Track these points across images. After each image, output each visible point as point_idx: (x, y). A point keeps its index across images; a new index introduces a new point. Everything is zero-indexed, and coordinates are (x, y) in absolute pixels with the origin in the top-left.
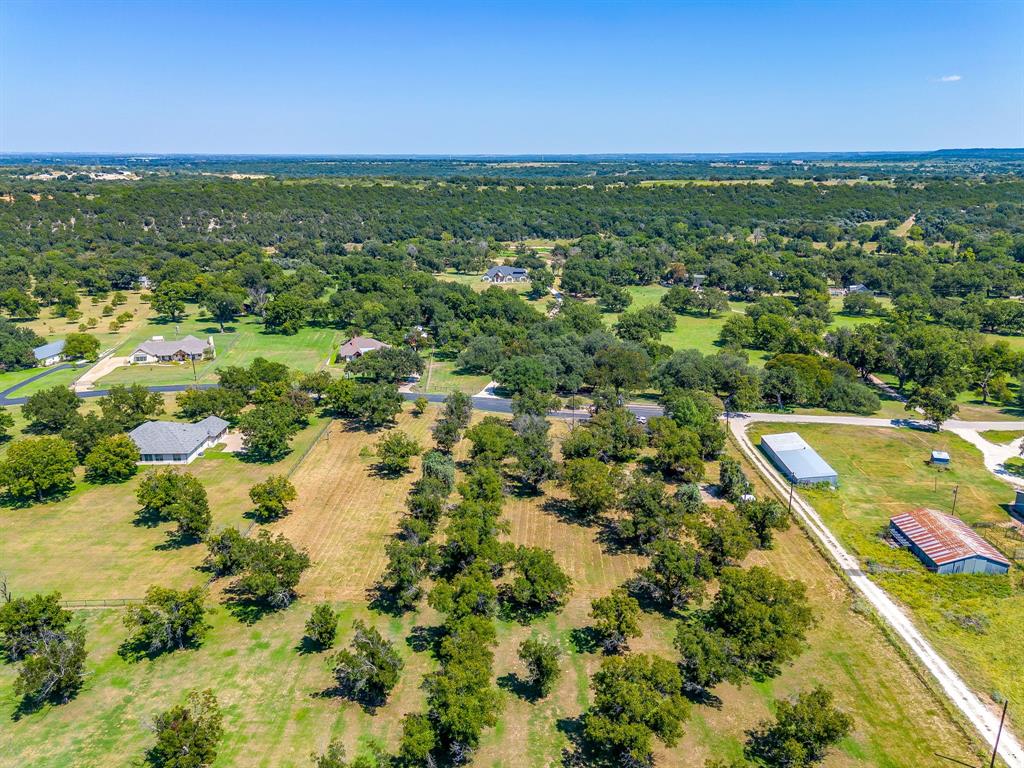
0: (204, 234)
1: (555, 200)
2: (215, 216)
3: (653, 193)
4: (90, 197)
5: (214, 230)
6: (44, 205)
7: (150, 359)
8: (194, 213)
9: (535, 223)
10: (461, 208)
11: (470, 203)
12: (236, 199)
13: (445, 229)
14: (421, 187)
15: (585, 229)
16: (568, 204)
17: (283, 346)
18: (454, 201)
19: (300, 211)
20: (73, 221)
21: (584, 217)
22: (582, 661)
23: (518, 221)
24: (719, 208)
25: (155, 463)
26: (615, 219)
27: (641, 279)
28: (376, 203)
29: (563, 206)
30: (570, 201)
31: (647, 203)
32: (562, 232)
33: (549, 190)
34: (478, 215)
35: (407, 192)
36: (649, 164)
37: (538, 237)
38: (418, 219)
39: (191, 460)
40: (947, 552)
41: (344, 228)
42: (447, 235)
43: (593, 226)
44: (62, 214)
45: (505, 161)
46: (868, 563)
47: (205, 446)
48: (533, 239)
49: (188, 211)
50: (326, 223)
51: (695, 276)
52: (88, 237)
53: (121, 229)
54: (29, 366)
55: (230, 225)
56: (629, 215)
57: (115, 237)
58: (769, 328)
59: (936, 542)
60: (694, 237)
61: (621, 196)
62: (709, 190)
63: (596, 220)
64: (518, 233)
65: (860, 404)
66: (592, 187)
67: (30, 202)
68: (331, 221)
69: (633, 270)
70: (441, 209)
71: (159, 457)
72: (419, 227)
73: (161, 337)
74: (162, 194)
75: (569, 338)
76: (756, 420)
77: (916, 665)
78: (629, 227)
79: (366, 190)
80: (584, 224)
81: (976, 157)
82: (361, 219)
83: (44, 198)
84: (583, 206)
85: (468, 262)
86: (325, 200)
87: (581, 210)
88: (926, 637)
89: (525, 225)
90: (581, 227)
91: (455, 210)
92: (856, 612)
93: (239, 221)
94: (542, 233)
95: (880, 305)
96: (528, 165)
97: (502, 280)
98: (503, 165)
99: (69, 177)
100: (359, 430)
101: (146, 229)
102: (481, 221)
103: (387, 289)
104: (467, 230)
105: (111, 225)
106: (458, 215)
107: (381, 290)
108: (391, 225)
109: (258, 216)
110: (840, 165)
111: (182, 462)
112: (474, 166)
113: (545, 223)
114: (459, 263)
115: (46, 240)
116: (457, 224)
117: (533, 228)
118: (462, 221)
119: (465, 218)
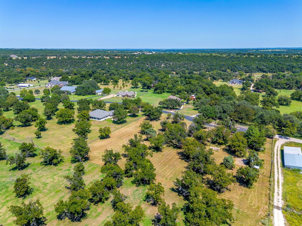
0: (160, 68)
1: (271, 60)
2: (164, 63)
4: (137, 58)
5: (163, 66)
6: (126, 59)
7: (120, 96)
8: (159, 62)
9: (261, 67)
10: (236, 62)
11: (239, 61)
12: (170, 58)
13: (229, 68)
14: (224, 56)
15: (280, 70)
16: (276, 61)
17: (155, 97)
19: (186, 62)
20: (132, 63)
21: (281, 66)
22: (142, 203)
23: (254, 67)
25: (94, 119)
26: (293, 67)
28: (209, 60)
29: (274, 62)
32: (271, 71)
34: (241, 64)
35: (220, 57)
37: (261, 72)
38: (221, 65)
39: (101, 120)
41: (197, 67)
42: (229, 70)
43: (283, 69)
44: (130, 61)
46: (287, 206)
47: (108, 117)
48: (259, 73)
49: (158, 61)
50: (193, 66)
52: (134, 67)
53: (141, 66)
54: (94, 94)
55: (167, 65)
56: (299, 66)
57: (140, 67)
61: (299, 59)
67: (124, 58)
68: (194, 65)
70: (229, 62)
71: (95, 118)
72: (220, 68)
73: (127, 91)
74: (153, 57)
75: (233, 102)
76: (292, 141)
79: (207, 56)
80: (280, 68)
82: (203, 65)
83: (127, 57)
84: (281, 62)
86: (194, 59)
87: (280, 64)
89: (257, 68)
90: (279, 70)
92: (263, 224)
93: (170, 64)
94: (263, 71)
97: (235, 84)
98: (265, 50)
99: (141, 53)
101: (147, 66)
102: (242, 66)
104: (236, 69)
105: (139, 64)
106: (234, 64)
108: (212, 67)
109: (175, 63)
111: (99, 120)
112: (255, 50)
113: (265, 68)
114: (224, 78)
115: (125, 67)
116: (233, 67)
117: (260, 69)
118: (235, 66)
119: (236, 65)
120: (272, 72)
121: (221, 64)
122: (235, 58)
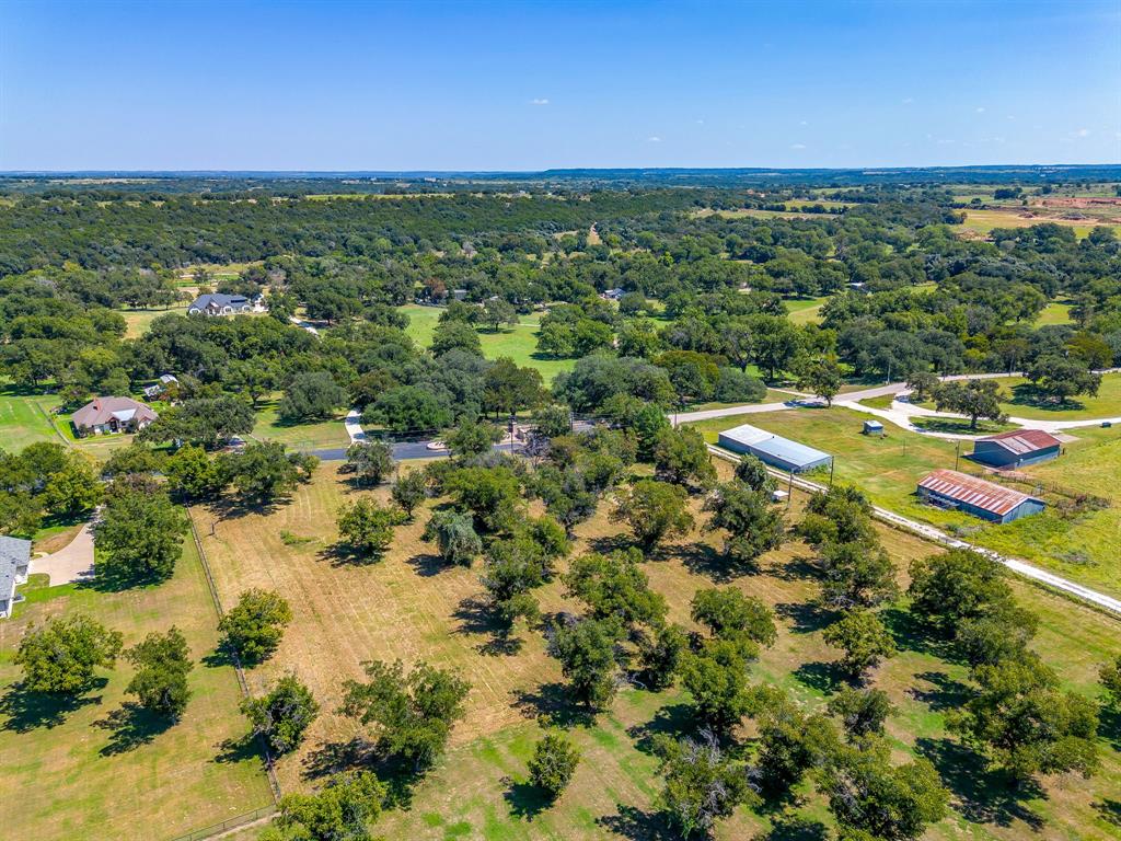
1: (212, 216)
3: (331, 207)
9: (198, 244)
10: (82, 229)
13: (67, 257)
16: (231, 221)
18: (67, 220)
21: (258, 236)
23: (171, 243)
24: (411, 222)
26: (297, 237)
27: (395, 298)
29: (226, 224)
30: (232, 217)
31: (328, 218)
32: (236, 254)
33: (200, 204)
34: (112, 238)
36: (270, 181)
40: (999, 503)
42: (73, 265)
43: (273, 246)
45: (72, 177)
46: (948, 529)
51: (456, 291)
56: (313, 233)
58: (590, 334)
59: (981, 496)
60: (400, 254)
61: (294, 211)
62: (392, 204)
63: (275, 240)
64: (177, 259)
65: (748, 392)
66: (254, 201)
69: (382, 289)
70: (52, 232)
72: (25, 256)
77: (1097, 607)
78: (319, 246)
80: (261, 244)
81: (585, 175)
84: (252, 224)
85: (149, 294)
87: (251, 228)
88: (1068, 580)
89: (182, 247)
90: (259, 248)
91: (73, 232)
94: (209, 257)
95: (651, 306)
96: (108, 181)
97: (218, 312)
98: (73, 181)
100: (245, 514)
102: (118, 244)
103: (77, 333)
104: (100, 258)
106: (82, 239)
107: (62, 335)
110: (474, 183)
112: (31, 182)
113: (210, 245)
116: (85, 252)
117: (195, 252)
118: (89, 246)
119: (92, 242)
120: (242, 260)
121: (21, 240)
122: (64, 214)
